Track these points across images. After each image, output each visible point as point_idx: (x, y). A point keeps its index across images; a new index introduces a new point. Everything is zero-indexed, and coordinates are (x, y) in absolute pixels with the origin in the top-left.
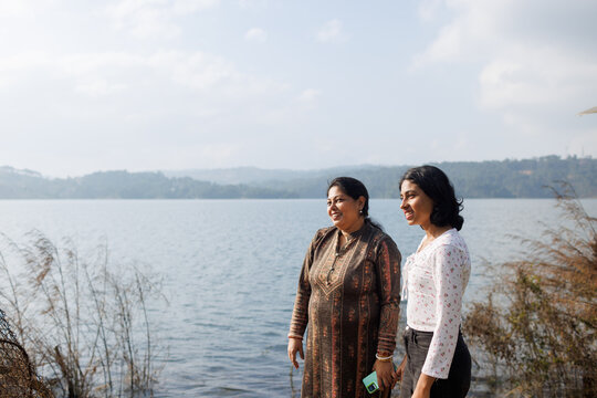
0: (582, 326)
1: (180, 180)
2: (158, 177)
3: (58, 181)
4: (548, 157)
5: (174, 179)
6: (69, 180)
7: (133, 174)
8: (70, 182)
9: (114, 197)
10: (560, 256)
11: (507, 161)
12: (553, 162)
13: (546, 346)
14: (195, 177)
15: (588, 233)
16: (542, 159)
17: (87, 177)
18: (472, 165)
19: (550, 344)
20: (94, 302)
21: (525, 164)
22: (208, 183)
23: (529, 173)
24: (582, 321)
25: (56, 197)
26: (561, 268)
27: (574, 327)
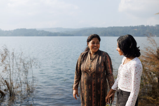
0: (152, 73)
1: (41, 31)
2: (34, 30)
3: (6, 31)
4: (142, 26)
5: (39, 31)
6: (9, 31)
7: (27, 29)
8: (10, 31)
9: (22, 36)
10: (147, 54)
11: (130, 26)
12: (143, 27)
13: (143, 79)
14: (45, 30)
15: (156, 48)
16: (140, 26)
17: (15, 30)
18: (121, 28)
19: (144, 79)
20: (17, 67)
21: (135, 27)
22: (49, 32)
23: (136, 30)
24: (152, 72)
25: (6, 36)
26: (147, 57)
27: (151, 74)
